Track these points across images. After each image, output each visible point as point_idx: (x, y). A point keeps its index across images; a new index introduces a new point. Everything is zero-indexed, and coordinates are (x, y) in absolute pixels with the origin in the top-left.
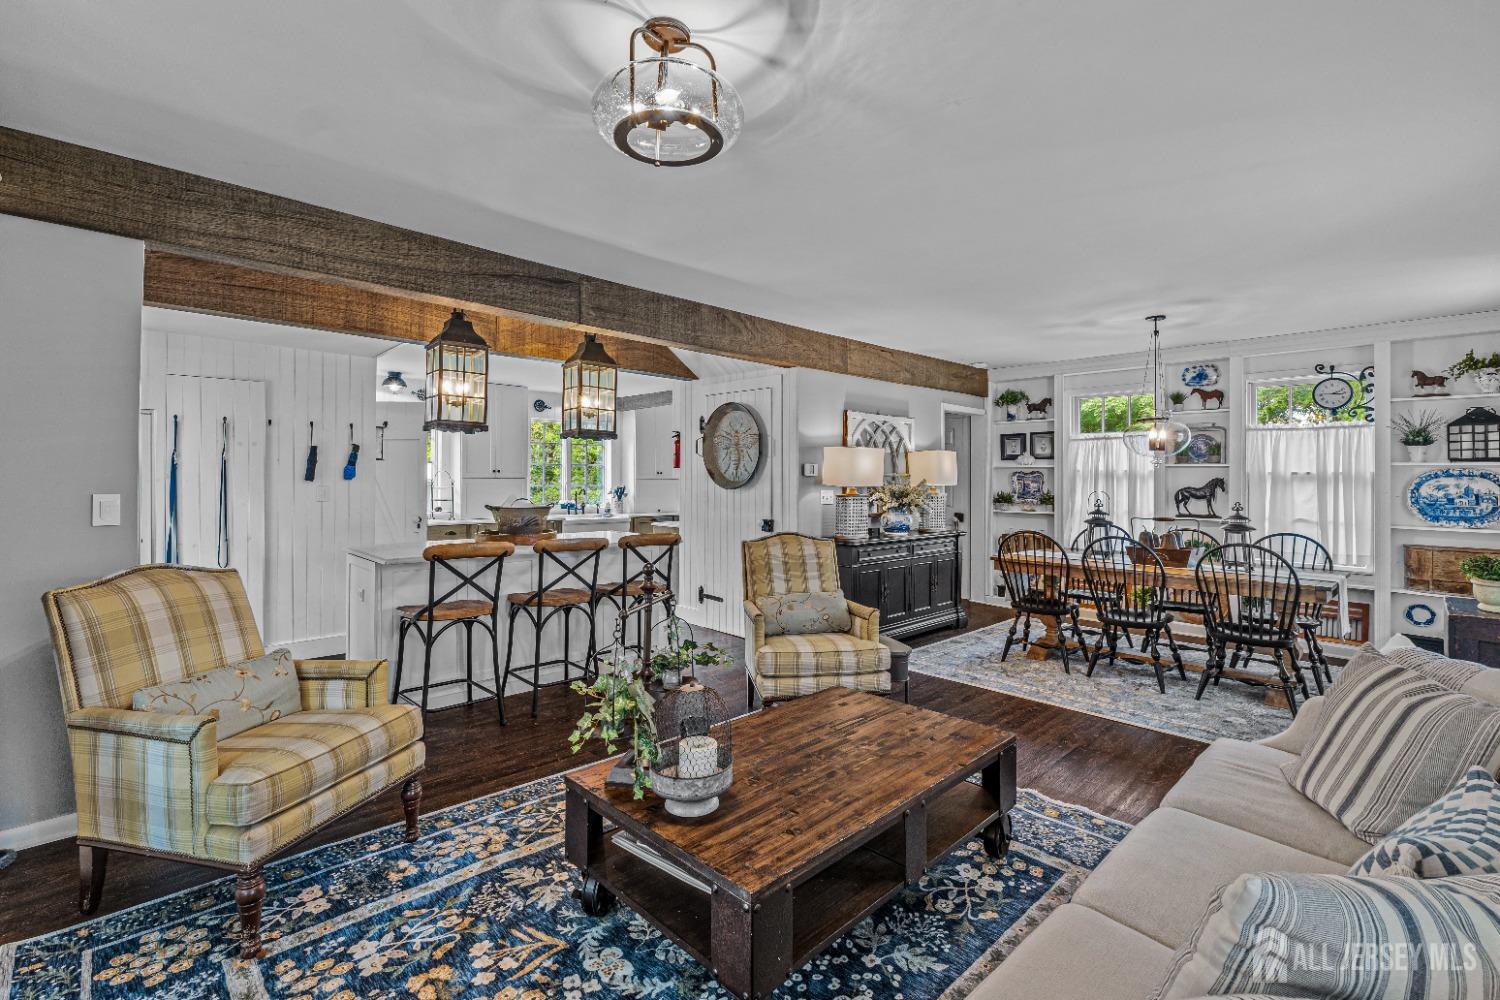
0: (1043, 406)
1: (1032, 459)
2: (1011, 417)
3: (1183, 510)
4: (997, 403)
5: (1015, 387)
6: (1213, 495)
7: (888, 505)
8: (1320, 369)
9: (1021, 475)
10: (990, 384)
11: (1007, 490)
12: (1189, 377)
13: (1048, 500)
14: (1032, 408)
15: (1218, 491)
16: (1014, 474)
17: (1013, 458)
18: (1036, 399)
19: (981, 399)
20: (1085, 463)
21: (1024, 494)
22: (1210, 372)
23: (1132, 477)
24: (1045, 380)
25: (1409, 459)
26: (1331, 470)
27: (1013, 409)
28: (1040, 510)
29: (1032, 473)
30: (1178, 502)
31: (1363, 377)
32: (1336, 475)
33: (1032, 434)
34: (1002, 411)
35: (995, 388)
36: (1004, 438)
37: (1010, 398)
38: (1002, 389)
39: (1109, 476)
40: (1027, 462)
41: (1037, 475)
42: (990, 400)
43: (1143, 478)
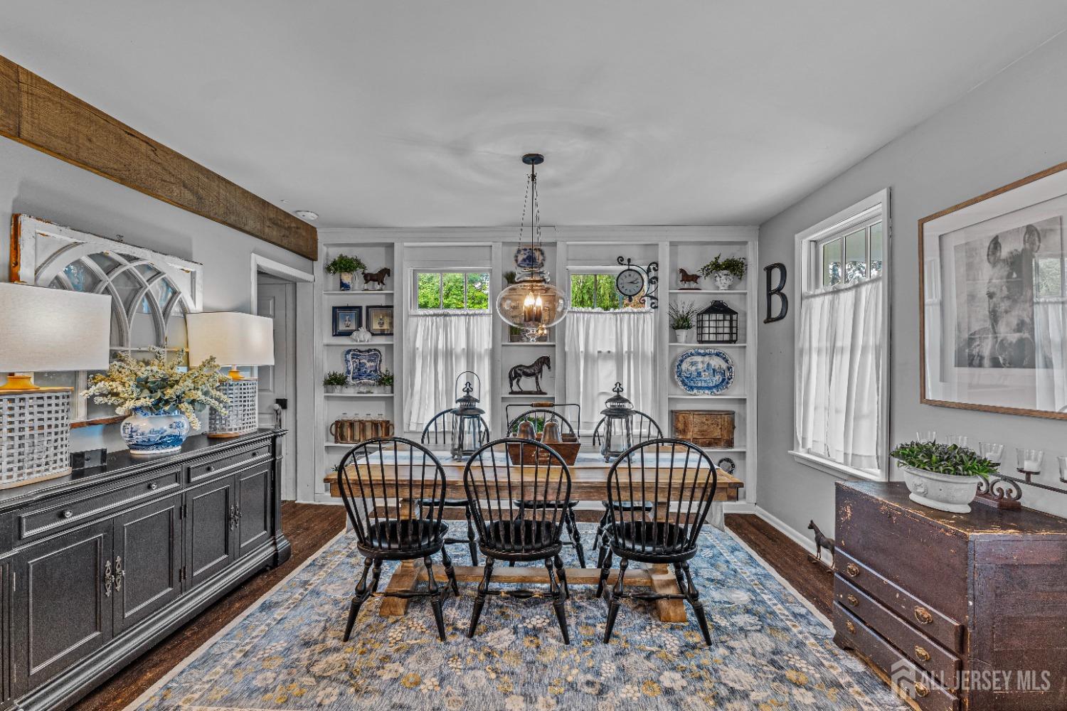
0: (381, 276)
1: (368, 336)
2: (344, 286)
3: (515, 388)
4: (328, 269)
5: (350, 253)
6: (540, 371)
7: (130, 404)
8: (620, 260)
9: (356, 353)
10: (320, 246)
11: (340, 370)
12: (520, 258)
13: (386, 380)
14: (369, 278)
15: (545, 368)
16: (348, 352)
17: (348, 334)
18: (373, 268)
19: (309, 262)
20: (425, 340)
21: (359, 374)
22: (537, 254)
23: (469, 354)
24: (382, 250)
25: (676, 341)
26: (625, 349)
27: (347, 278)
28: (377, 392)
29: (369, 351)
30: (511, 379)
31: (648, 271)
32: (629, 353)
33: (368, 308)
34: (333, 280)
35: (327, 251)
36: (336, 311)
37: (342, 265)
38: (335, 253)
39: (449, 354)
40: (363, 338)
41: (374, 353)
42: (319, 265)
43: (480, 357)
